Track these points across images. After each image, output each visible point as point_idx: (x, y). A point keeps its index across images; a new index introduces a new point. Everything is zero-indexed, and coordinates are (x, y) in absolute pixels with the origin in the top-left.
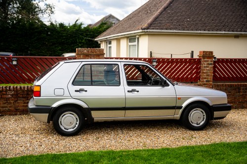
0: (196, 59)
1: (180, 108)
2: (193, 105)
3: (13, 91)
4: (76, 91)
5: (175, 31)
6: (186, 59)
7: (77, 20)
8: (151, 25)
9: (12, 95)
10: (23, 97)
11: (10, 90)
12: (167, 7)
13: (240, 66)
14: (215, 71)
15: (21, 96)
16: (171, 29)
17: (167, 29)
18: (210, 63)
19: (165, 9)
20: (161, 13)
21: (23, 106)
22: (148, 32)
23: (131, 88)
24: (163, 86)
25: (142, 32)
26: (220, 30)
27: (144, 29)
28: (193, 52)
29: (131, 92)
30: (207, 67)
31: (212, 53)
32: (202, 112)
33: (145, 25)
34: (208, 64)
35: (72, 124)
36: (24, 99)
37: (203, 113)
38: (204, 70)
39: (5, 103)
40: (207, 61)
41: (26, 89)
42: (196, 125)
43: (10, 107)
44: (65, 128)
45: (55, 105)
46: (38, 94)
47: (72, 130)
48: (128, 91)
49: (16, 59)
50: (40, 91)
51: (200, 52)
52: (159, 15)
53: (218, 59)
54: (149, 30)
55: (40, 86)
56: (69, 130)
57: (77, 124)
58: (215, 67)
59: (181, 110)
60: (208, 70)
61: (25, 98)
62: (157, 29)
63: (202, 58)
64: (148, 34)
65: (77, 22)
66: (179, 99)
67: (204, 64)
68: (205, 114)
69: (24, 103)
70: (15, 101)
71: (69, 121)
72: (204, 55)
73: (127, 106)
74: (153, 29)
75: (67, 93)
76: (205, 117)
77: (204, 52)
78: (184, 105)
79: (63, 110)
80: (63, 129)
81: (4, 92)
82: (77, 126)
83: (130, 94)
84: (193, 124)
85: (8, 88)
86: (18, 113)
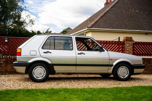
0: (122, 42)
1: (112, 65)
2: (120, 64)
3: (5, 59)
4: (44, 53)
5: (108, 29)
6: (115, 42)
7: (48, 29)
8: (93, 25)
11: (3, 58)
12: (103, 16)
13: (150, 47)
14: (134, 50)
15: (10, 62)
16: (105, 28)
17: (103, 28)
18: (131, 44)
19: (102, 17)
20: (99, 19)
21: (11, 69)
22: (91, 29)
23: (80, 52)
24: (101, 51)
25: (88, 30)
26: (136, 30)
27: (89, 28)
28: (119, 38)
29: (80, 54)
30: (129, 47)
31: (131, 38)
32: (126, 68)
33: (90, 26)
34: (129, 45)
35: (41, 74)
36: (12, 64)
37: (127, 70)
38: (127, 49)
40: (129, 43)
41: (13, 58)
42: (122, 77)
44: (36, 77)
45: (30, 61)
46: (20, 54)
47: (41, 78)
48: (78, 54)
49: (7, 38)
50: (21, 52)
51: (124, 38)
52: (98, 20)
53: (136, 42)
54: (92, 28)
55: (21, 49)
56: (39, 78)
57: (44, 74)
58: (134, 47)
59: (112, 67)
60: (129, 49)
62: (97, 28)
63: (125, 41)
64: (91, 31)
65: (48, 30)
66: (111, 60)
67: (127, 45)
68: (128, 70)
70: (6, 66)
71: (39, 73)
72: (126, 39)
73: (77, 63)
74: (95, 28)
75: (38, 54)
76: (128, 72)
77: (126, 37)
78: (114, 64)
79: (35, 65)
80: (35, 77)
82: (44, 75)
83: (79, 55)
84: (121, 77)
85: (1, 57)
86: (7, 73)
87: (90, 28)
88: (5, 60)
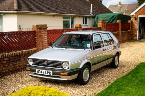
8: (19, 7)
9: (6, 61)
10: (12, 61)
11: (5, 57)
15: (11, 60)
16: (29, 11)
17: (27, 11)
21: (13, 67)
26: (49, 12)
31: (81, 25)
33: (16, 8)
36: (13, 62)
39: (3, 68)
41: (14, 55)
43: (6, 69)
61: (13, 61)
70: (9, 65)
81: (2, 59)
85: (4, 56)
86: (10, 73)
88: (7, 58)
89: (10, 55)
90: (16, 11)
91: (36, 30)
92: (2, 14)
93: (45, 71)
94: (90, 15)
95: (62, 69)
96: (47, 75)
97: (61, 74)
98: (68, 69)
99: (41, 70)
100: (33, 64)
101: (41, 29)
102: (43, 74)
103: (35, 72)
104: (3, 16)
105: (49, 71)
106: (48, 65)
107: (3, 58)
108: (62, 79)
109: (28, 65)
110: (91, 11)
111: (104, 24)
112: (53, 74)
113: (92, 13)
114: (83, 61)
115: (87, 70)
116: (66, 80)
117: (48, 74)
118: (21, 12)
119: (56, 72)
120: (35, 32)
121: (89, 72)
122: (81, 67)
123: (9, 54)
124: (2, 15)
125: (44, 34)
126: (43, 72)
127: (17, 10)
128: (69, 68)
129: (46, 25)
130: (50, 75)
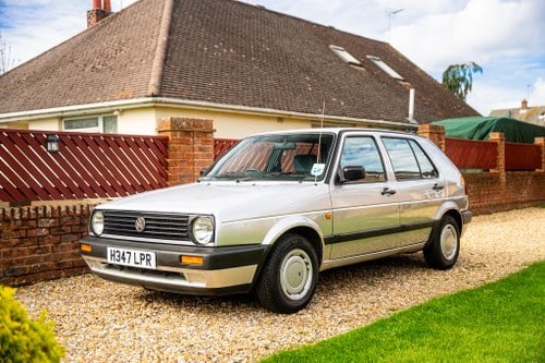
3: (52, 218)
8: (161, 89)
9: (49, 228)
10: (72, 233)
11: (45, 216)
15: (69, 230)
16: (196, 99)
20: (163, 68)
21: (74, 255)
25: (152, 102)
26: (264, 107)
27: (156, 96)
33: (152, 89)
36: (75, 237)
39: (34, 252)
41: (78, 212)
43: (46, 259)
54: (164, 99)
61: (75, 233)
62: (175, 97)
69: (75, 247)
70: (57, 244)
81: (33, 223)
85: (40, 212)
86: (63, 274)
87: (159, 99)
88: (52, 221)
89: (63, 209)
90: (150, 99)
91: (169, 134)
92: (115, 113)
93: (132, 252)
94: (408, 122)
95: (191, 243)
96: (139, 266)
97: (185, 260)
98: (211, 244)
99: (121, 250)
100: (105, 231)
101: (187, 133)
102: (126, 264)
103: (106, 257)
104: (119, 118)
105: (145, 253)
106: (145, 229)
107: (36, 220)
108: (190, 282)
109: (92, 234)
110: (411, 112)
111: (440, 140)
112: (159, 262)
113: (414, 118)
114: (278, 220)
115: (302, 256)
116: (202, 285)
117: (144, 265)
118: (166, 103)
119: (165, 255)
120: (165, 141)
121: (310, 266)
122: (268, 240)
123: (59, 208)
124: (116, 116)
125: (201, 149)
126: (127, 256)
127: (153, 96)
128: (213, 240)
129: (209, 124)
130: (148, 267)
